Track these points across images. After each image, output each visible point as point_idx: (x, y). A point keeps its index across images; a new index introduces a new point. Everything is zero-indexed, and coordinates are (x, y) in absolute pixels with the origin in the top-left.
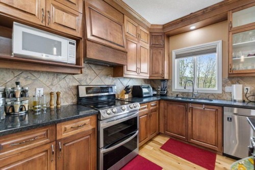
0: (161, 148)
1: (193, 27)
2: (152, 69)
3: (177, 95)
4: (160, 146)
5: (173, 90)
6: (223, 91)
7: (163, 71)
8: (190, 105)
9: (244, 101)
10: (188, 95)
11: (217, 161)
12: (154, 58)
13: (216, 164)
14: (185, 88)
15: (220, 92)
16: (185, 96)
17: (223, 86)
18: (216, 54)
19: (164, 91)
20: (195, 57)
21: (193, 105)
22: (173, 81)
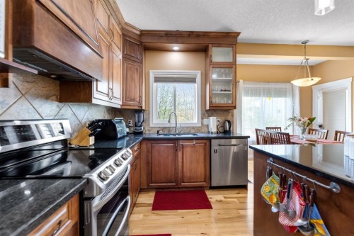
0: (153, 209)
1: (176, 47)
2: (126, 93)
3: (158, 132)
4: (151, 208)
5: (151, 125)
6: (202, 124)
7: (140, 97)
8: (181, 142)
9: (217, 133)
10: (169, 131)
11: (209, 197)
12: (129, 76)
13: (210, 200)
14: (169, 122)
15: (200, 125)
16: (166, 132)
17: (202, 119)
18: (196, 85)
19: (141, 126)
20: (176, 85)
21: (184, 141)
22: (151, 113)
